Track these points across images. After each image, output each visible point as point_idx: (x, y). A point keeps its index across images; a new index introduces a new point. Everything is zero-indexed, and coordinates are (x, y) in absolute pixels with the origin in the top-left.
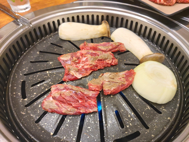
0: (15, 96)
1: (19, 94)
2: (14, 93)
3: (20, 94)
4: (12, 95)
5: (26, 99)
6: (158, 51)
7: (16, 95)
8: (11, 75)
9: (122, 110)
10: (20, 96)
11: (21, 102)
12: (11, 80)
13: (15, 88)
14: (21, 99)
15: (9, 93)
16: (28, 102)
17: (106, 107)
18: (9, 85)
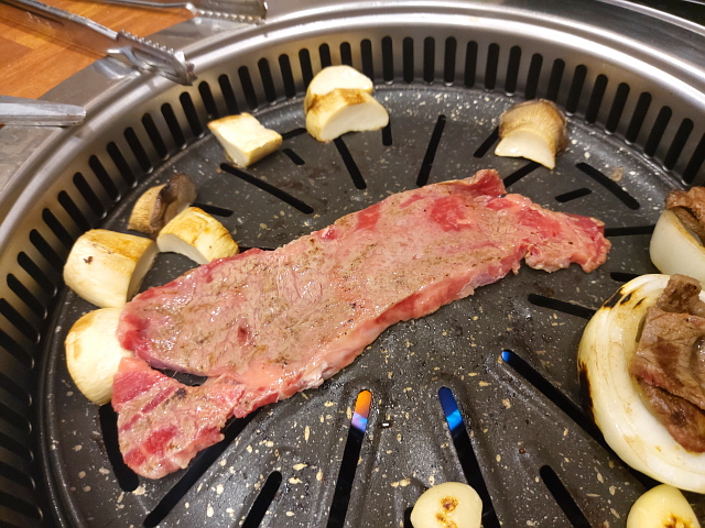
0: (88, 489)
1: (103, 471)
2: (82, 474)
3: (107, 472)
4: (74, 489)
5: (139, 491)
6: (629, 157)
7: (93, 478)
8: (45, 394)
9: (567, 460)
10: (111, 479)
11: (122, 506)
12: (52, 414)
13: (79, 448)
14: (118, 495)
15: (60, 482)
16: (153, 502)
17: (498, 459)
18: (48, 444)
